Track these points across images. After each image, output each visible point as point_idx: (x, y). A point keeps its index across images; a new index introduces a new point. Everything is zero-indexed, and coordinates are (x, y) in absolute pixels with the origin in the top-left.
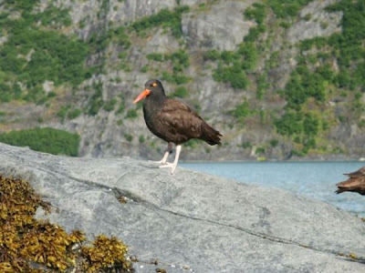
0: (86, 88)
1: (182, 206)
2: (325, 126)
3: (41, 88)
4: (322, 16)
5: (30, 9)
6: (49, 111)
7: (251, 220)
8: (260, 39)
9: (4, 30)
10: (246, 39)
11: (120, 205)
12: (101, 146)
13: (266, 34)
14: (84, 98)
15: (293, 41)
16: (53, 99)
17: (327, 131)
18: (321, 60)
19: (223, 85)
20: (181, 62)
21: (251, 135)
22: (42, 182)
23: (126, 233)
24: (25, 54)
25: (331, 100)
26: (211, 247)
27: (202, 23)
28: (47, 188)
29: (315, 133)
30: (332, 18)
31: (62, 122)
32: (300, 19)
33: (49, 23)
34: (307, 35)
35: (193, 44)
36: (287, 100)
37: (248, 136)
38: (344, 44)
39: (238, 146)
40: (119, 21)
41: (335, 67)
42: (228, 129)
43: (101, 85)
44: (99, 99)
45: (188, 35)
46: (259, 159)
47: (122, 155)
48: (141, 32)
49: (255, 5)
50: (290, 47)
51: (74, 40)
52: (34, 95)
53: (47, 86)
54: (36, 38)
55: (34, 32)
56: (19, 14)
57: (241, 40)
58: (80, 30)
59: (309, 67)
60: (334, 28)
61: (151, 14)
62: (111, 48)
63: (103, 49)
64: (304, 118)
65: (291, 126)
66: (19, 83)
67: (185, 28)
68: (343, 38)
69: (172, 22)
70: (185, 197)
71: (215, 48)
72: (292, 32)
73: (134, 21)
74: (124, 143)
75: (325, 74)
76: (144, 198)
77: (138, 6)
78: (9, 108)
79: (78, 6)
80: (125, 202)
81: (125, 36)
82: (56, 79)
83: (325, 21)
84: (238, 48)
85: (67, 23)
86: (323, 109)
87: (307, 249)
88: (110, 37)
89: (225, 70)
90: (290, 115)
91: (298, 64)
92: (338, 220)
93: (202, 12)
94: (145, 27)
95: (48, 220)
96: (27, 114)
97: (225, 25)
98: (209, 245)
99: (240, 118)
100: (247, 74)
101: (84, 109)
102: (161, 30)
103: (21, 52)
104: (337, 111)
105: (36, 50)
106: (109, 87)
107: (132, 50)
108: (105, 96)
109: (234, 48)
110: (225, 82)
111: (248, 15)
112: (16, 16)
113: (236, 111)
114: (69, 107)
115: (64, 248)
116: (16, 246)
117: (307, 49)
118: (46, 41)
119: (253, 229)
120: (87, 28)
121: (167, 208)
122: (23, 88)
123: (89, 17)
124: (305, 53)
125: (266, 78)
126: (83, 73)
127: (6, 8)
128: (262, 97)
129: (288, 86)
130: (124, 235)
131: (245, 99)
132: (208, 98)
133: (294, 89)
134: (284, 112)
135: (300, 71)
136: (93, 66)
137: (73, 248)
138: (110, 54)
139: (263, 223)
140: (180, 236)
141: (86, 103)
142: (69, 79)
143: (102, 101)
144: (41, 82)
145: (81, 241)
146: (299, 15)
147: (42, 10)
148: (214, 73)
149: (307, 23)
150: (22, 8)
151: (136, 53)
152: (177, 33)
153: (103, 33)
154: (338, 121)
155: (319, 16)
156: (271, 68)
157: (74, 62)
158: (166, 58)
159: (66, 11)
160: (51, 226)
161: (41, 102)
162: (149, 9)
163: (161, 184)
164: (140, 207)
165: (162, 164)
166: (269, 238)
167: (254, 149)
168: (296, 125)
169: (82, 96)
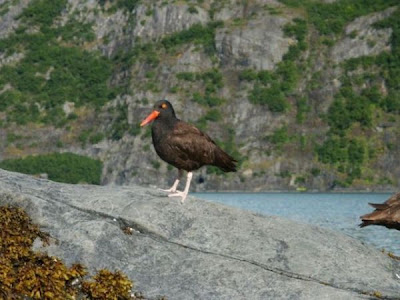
0: (110, 110)
1: (193, 238)
2: (371, 154)
3: (61, 110)
4: (370, 33)
5: (50, 23)
6: (70, 135)
7: (267, 255)
8: (300, 58)
9: (21, 46)
10: (285, 58)
11: (125, 237)
12: (126, 174)
13: (308, 52)
14: (108, 121)
15: (337, 60)
16: (74, 121)
17: (373, 160)
18: (367, 81)
19: (260, 107)
20: (214, 82)
21: (290, 163)
22: (41, 211)
23: (131, 268)
24: (45, 72)
25: (378, 126)
26: (223, 284)
27: (238, 40)
28: (46, 218)
29: (360, 162)
30: (379, 36)
31: (83, 147)
32: (345, 36)
33: (71, 38)
34: (352, 54)
35: (227, 63)
36: (330, 124)
37: (287, 165)
38: (393, 64)
39: (276, 175)
40: (147, 36)
41: (383, 89)
42: (264, 156)
43: (126, 106)
44: (124, 122)
45: (223, 53)
46: (298, 189)
47: (148, 184)
48: (171, 49)
49: (295, 20)
50: (334, 67)
51: (97, 57)
52: (54, 118)
53: (68, 108)
54: (56, 55)
55: (54, 48)
56: (38, 28)
57: (280, 59)
58: (103, 47)
59: (355, 89)
60: (382, 46)
61: (181, 29)
62: (138, 67)
63: (129, 67)
64: (348, 145)
65: (334, 153)
66: (37, 104)
67: (218, 45)
68: (392, 57)
69: (205, 38)
70: (196, 229)
71: (251, 67)
72: (336, 50)
73: (163, 36)
74: (150, 171)
75: (372, 97)
76: (150, 229)
77: (167, 20)
78: (26, 131)
79: (102, 20)
80: (131, 233)
81: (154, 54)
82: (77, 99)
83: (372, 39)
84: (277, 67)
85: (91, 38)
86: (369, 135)
87: (327, 287)
88: (137, 54)
89: (262, 91)
90: (334, 142)
91: (343, 85)
92: (362, 256)
93: (238, 28)
94: (175, 44)
95: (46, 252)
96: (45, 138)
97: (263, 42)
98: (220, 281)
99: (279, 144)
100: (287, 96)
101: (108, 133)
102: (193, 47)
103: (40, 70)
104: (385, 137)
105: (55, 67)
106: (135, 109)
107: (161, 68)
108: (130, 119)
109: (272, 67)
110: (262, 104)
111: (287, 31)
112: (35, 31)
113: (274, 137)
114: (91, 130)
115: (63, 283)
116: (11, 280)
117: (352, 69)
118: (67, 57)
119: (269, 264)
120: (112, 44)
121: (176, 241)
122: (42, 110)
123: (114, 31)
124: (350, 74)
125: (307, 101)
126: (107, 94)
127: (24, 21)
128: (303, 121)
129: (331, 110)
130: (129, 269)
131: (284, 123)
132: (244, 121)
133: (337, 113)
134: (326, 138)
135: (344, 94)
136: (117, 85)
137: (73, 283)
138: (137, 73)
139: (280, 258)
140: (190, 271)
141: (110, 125)
142: (92, 100)
143: (127, 124)
144: (61, 102)
145: (81, 276)
146: (344, 32)
147: (63, 24)
148: (251, 94)
149: (353, 40)
150: (42, 22)
151: (165, 71)
152: (210, 50)
153: (130, 49)
154: (386, 148)
155: (366, 33)
156: (313, 89)
157: (97, 81)
158: (198, 77)
159: (89, 25)
160: (50, 259)
161: (61, 125)
162: (180, 24)
163: (170, 215)
164: (147, 239)
165: (172, 192)
166: (287, 274)
167: (293, 178)
168: (339, 152)
169: (105, 119)
